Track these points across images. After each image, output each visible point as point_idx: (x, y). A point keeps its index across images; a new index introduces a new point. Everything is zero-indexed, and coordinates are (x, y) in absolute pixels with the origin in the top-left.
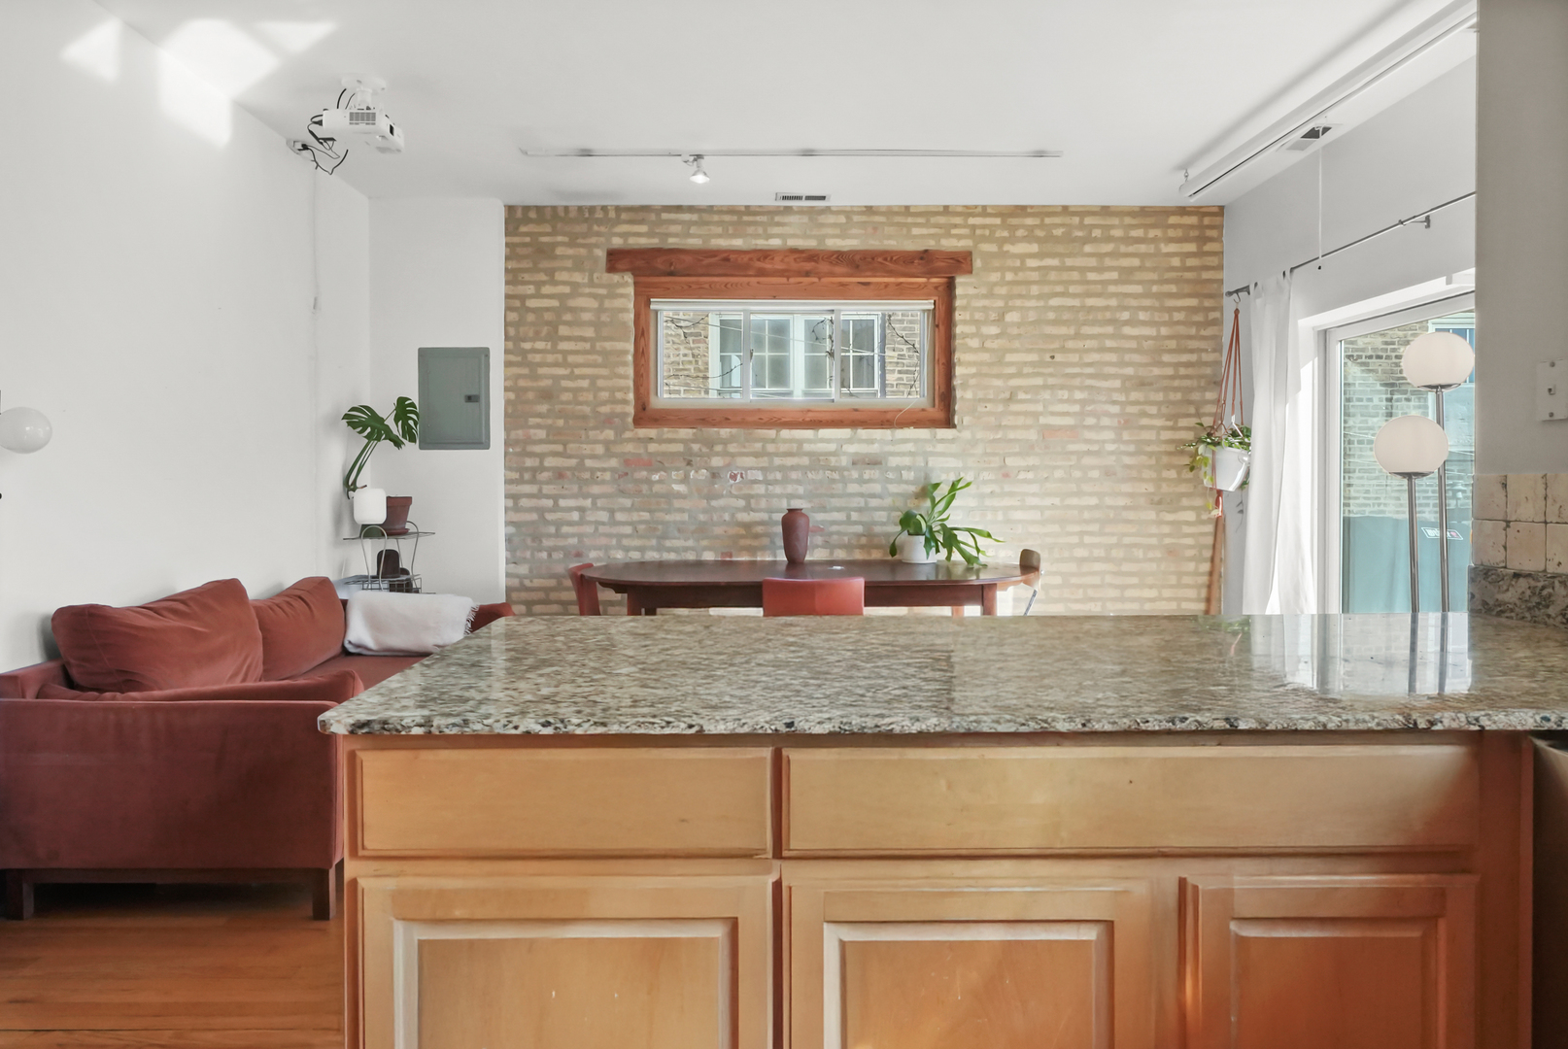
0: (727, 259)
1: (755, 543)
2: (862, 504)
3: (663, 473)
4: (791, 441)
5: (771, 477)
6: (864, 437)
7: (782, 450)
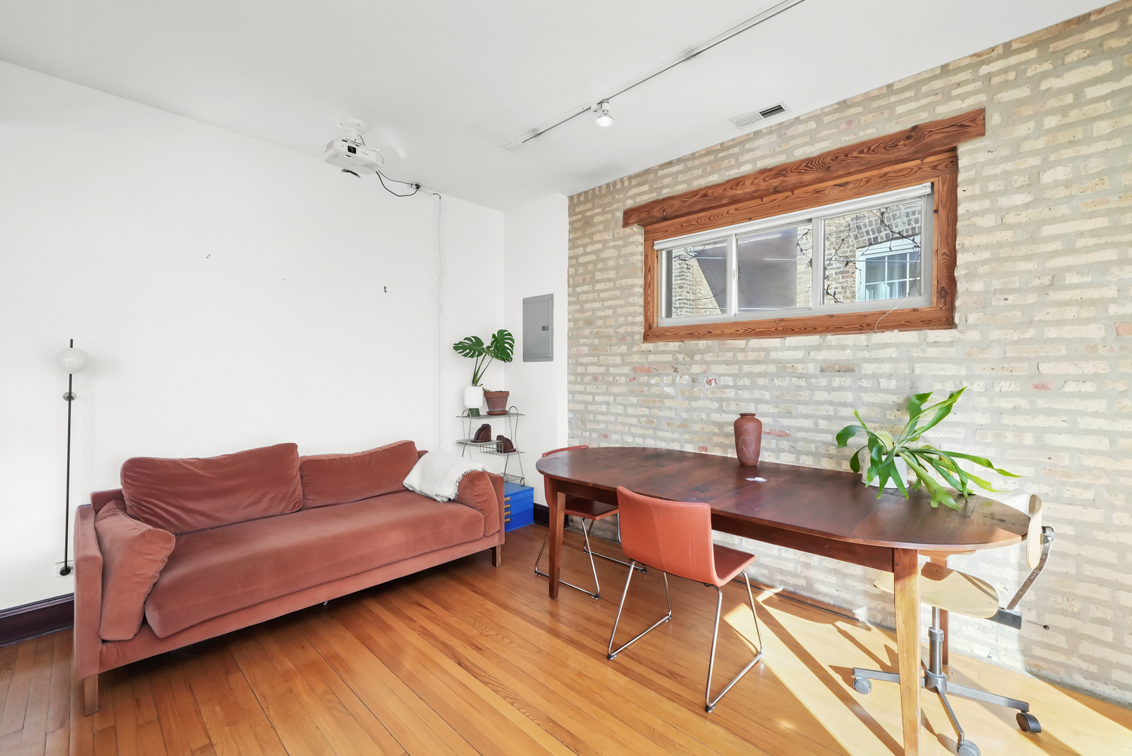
0: (705, 195)
2: (831, 413)
3: (658, 378)
4: (759, 350)
5: (740, 383)
6: (834, 343)
7: (750, 358)
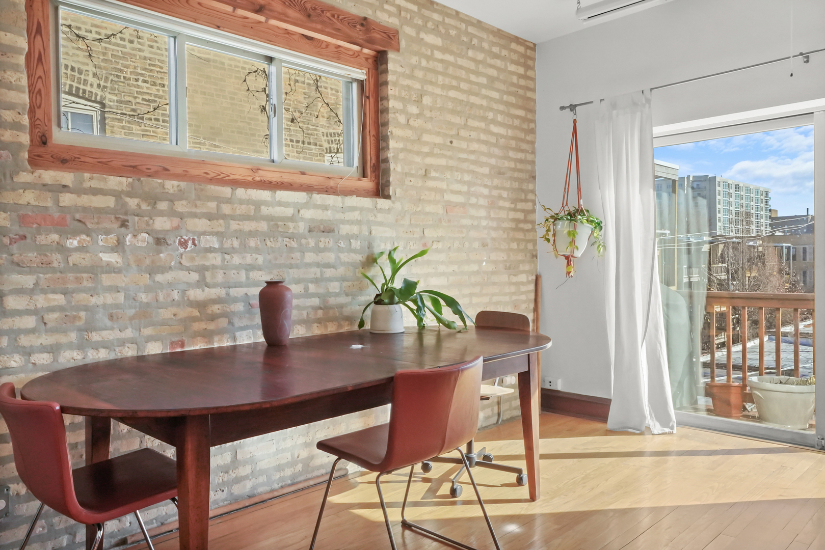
1: (211, 326)
2: (318, 275)
3: (84, 237)
4: (249, 202)
5: (227, 245)
6: (318, 203)
7: (238, 212)
